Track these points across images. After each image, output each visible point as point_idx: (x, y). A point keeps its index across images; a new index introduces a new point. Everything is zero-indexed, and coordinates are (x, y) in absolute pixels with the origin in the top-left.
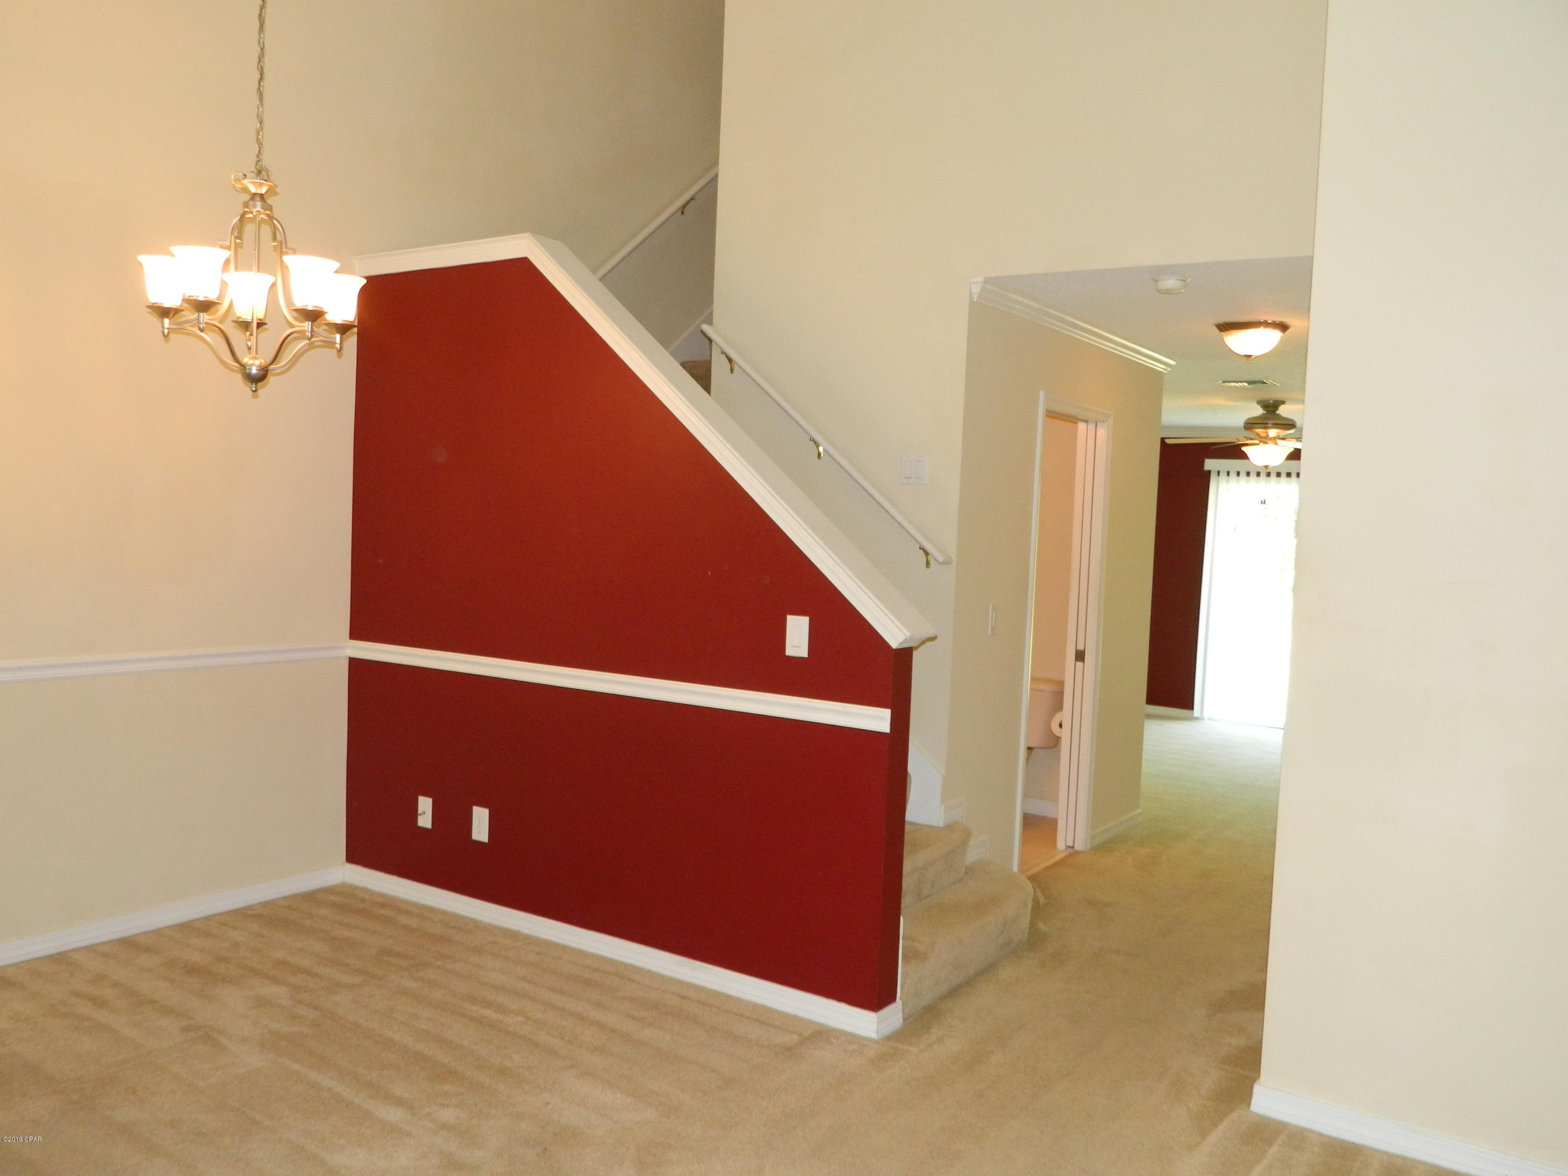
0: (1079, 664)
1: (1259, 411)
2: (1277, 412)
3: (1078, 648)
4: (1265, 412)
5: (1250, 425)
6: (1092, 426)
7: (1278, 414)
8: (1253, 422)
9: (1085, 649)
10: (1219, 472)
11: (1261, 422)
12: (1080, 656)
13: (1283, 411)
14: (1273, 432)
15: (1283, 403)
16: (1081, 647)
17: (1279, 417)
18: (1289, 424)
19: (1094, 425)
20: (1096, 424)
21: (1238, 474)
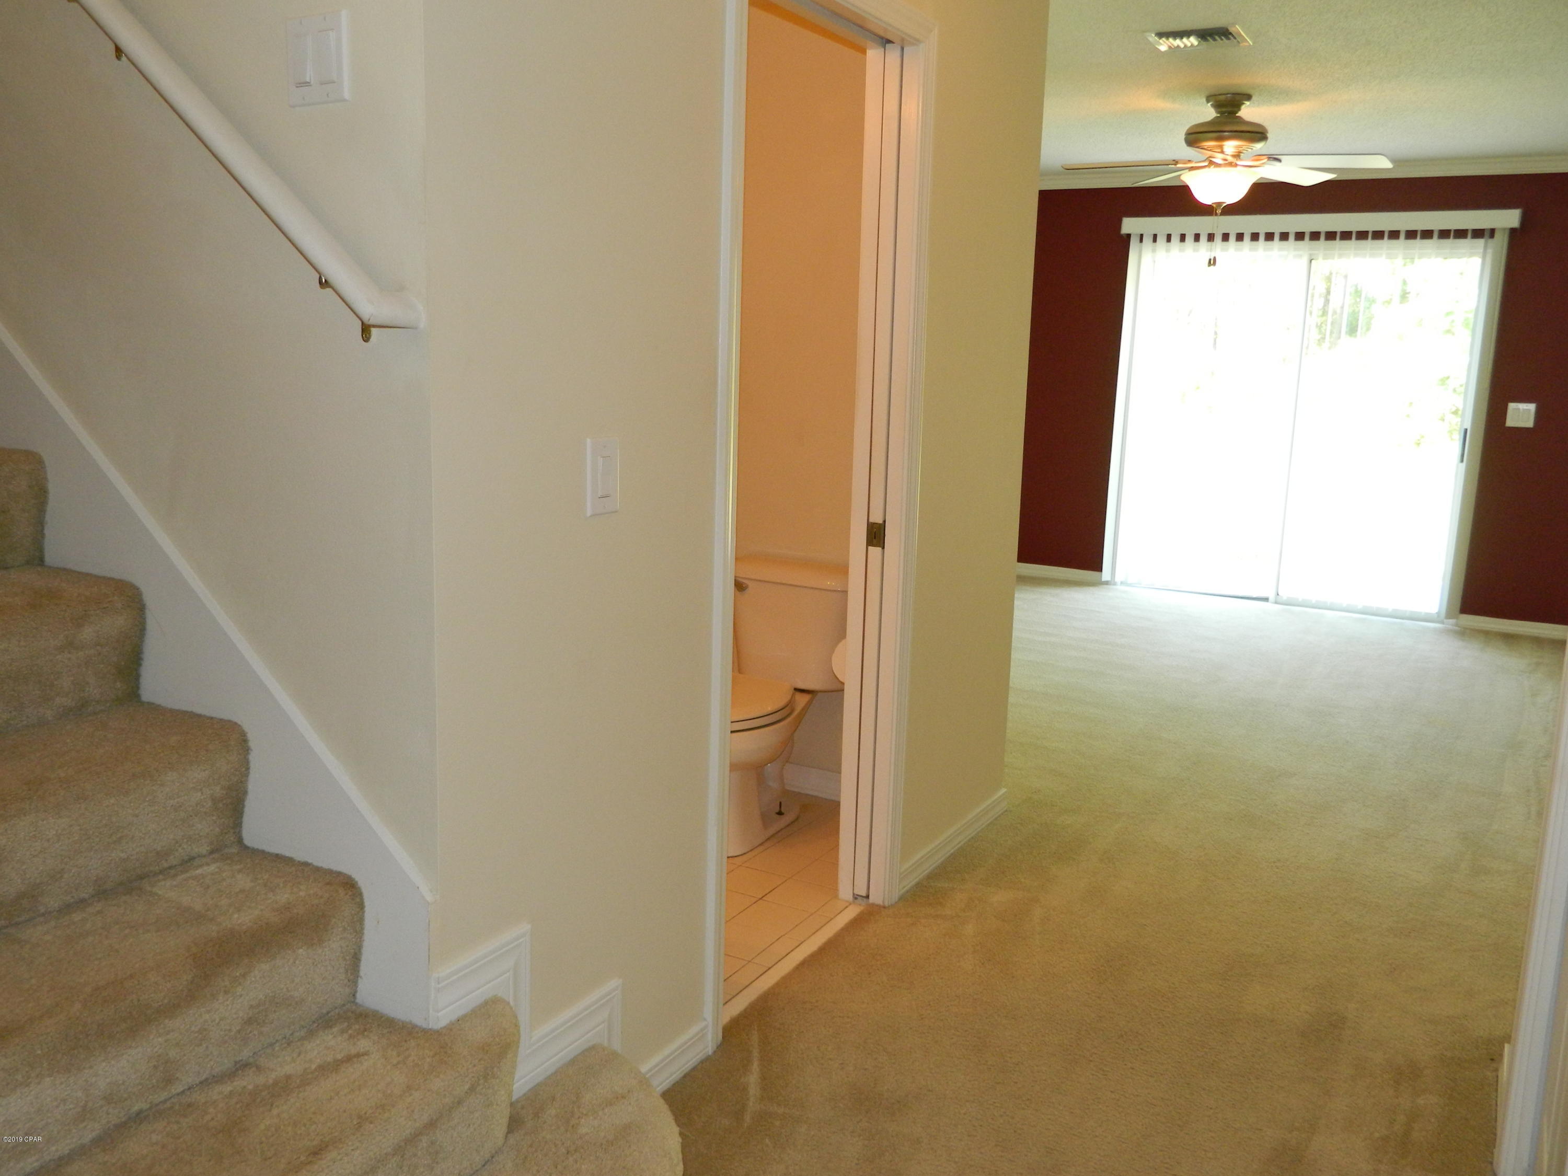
0: (875, 551)
1: (1208, 113)
2: (1240, 114)
3: (871, 520)
4: (1219, 115)
5: (1194, 137)
6: (893, 55)
7: (1239, 117)
8: (1202, 130)
9: (885, 521)
10: (1142, 236)
11: (1212, 129)
12: (876, 535)
13: (1247, 112)
14: (1230, 146)
15: (1249, 97)
16: (877, 518)
17: (1241, 121)
18: (1257, 134)
19: (898, 53)
20: (902, 49)
21: (1169, 239)
